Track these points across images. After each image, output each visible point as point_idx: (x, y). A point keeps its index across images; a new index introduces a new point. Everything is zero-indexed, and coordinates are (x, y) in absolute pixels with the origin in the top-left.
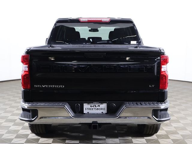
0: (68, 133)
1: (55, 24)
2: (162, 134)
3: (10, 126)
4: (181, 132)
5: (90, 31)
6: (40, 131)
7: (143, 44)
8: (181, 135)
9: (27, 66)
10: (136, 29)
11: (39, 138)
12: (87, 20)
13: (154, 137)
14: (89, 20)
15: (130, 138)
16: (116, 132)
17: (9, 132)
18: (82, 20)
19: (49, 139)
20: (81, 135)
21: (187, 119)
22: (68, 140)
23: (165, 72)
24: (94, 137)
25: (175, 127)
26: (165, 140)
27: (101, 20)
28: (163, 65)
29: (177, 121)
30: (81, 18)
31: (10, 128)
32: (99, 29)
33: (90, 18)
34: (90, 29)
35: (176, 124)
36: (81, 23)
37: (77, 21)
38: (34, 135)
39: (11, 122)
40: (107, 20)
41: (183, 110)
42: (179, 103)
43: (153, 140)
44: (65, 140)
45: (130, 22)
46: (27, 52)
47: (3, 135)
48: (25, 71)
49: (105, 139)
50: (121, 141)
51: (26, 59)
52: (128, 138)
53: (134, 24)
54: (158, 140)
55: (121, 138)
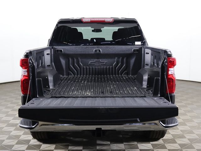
0: (71, 138)
1: (57, 25)
2: (168, 138)
3: (11, 131)
4: (188, 136)
5: (93, 31)
6: (41, 137)
7: (148, 45)
8: (188, 139)
9: (26, 70)
10: (140, 29)
11: (41, 143)
12: (90, 20)
13: (161, 141)
14: (92, 20)
15: (136, 143)
16: (121, 136)
17: (10, 138)
18: (85, 21)
19: (52, 145)
20: (84, 140)
21: (194, 121)
22: (71, 146)
23: (172, 75)
24: (98, 142)
25: (181, 131)
26: (171, 144)
27: (104, 20)
28: (171, 67)
29: (183, 124)
30: (83, 18)
31: (12, 134)
32: (102, 29)
33: (93, 18)
34: (93, 29)
35: (183, 126)
36: (83, 23)
37: (79, 22)
38: (36, 140)
39: (12, 126)
40: (110, 21)
41: (189, 112)
42: (184, 104)
43: (159, 145)
44: (68, 146)
45: (134, 21)
46: (26, 55)
47: (4, 140)
48: (24, 76)
49: (109, 145)
50: (127, 146)
51: (25, 63)
52: (134, 143)
53: (138, 24)
54: (164, 145)
55: (126, 143)
